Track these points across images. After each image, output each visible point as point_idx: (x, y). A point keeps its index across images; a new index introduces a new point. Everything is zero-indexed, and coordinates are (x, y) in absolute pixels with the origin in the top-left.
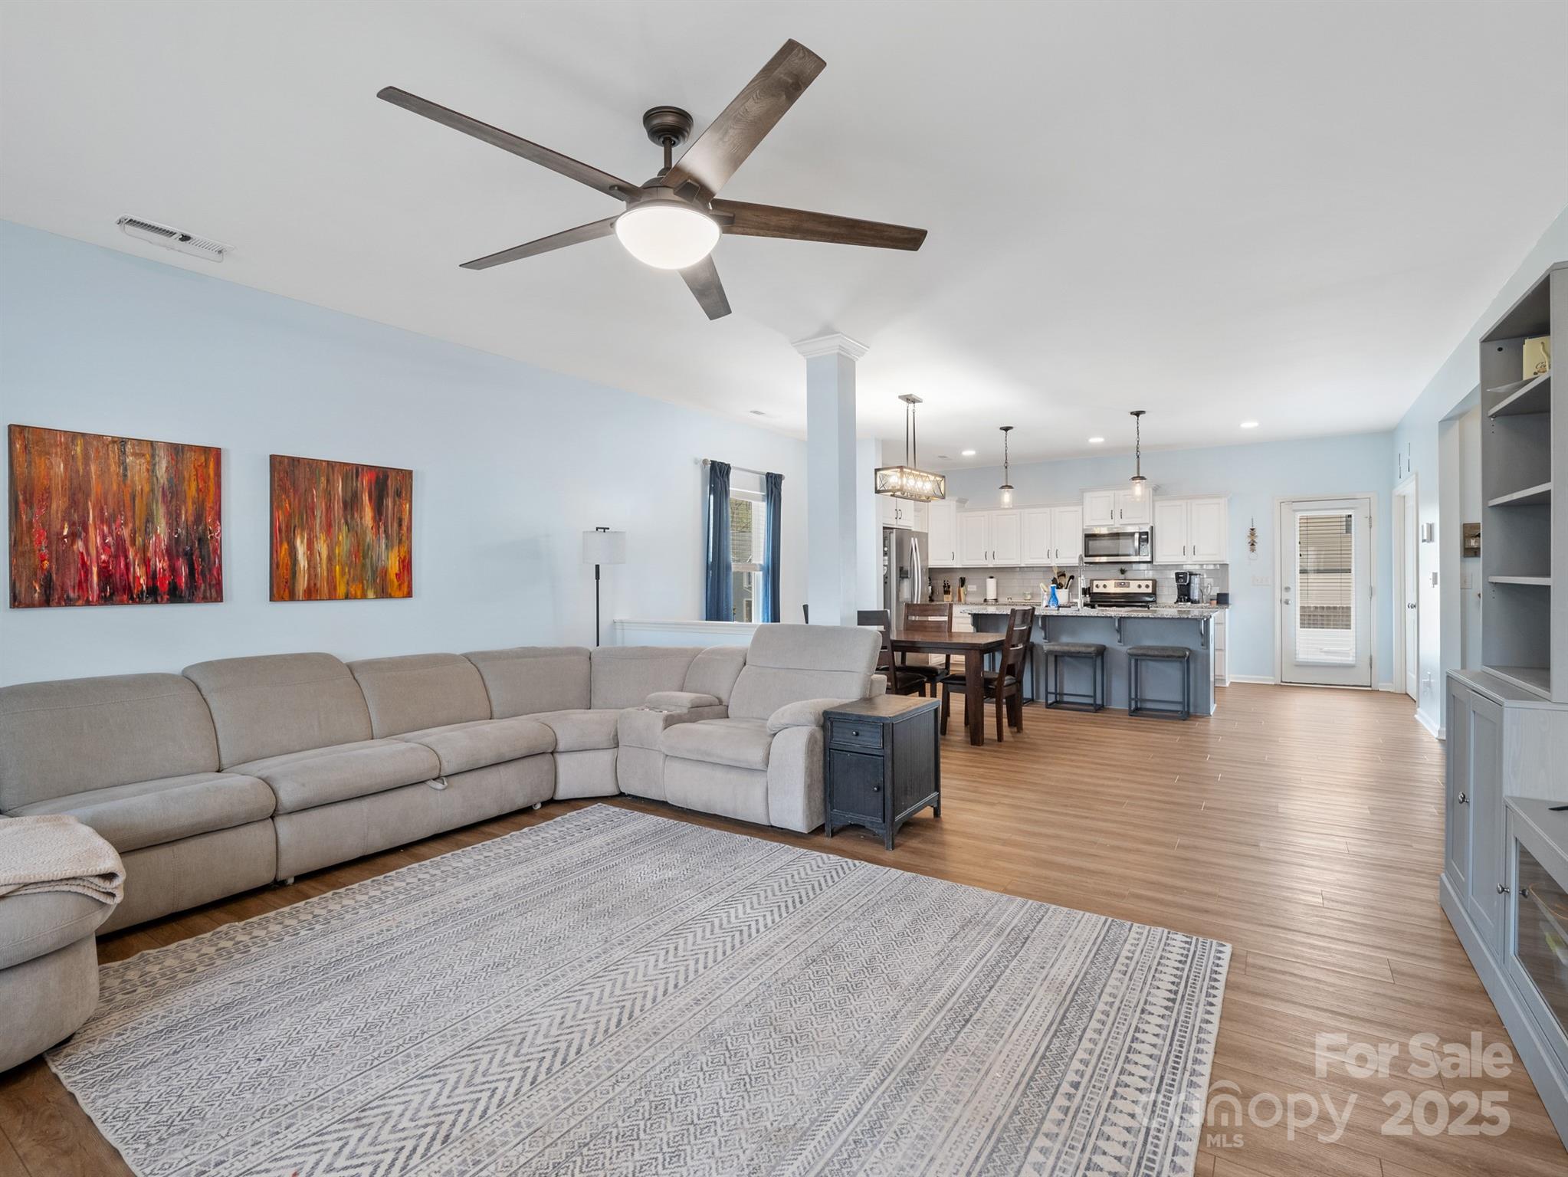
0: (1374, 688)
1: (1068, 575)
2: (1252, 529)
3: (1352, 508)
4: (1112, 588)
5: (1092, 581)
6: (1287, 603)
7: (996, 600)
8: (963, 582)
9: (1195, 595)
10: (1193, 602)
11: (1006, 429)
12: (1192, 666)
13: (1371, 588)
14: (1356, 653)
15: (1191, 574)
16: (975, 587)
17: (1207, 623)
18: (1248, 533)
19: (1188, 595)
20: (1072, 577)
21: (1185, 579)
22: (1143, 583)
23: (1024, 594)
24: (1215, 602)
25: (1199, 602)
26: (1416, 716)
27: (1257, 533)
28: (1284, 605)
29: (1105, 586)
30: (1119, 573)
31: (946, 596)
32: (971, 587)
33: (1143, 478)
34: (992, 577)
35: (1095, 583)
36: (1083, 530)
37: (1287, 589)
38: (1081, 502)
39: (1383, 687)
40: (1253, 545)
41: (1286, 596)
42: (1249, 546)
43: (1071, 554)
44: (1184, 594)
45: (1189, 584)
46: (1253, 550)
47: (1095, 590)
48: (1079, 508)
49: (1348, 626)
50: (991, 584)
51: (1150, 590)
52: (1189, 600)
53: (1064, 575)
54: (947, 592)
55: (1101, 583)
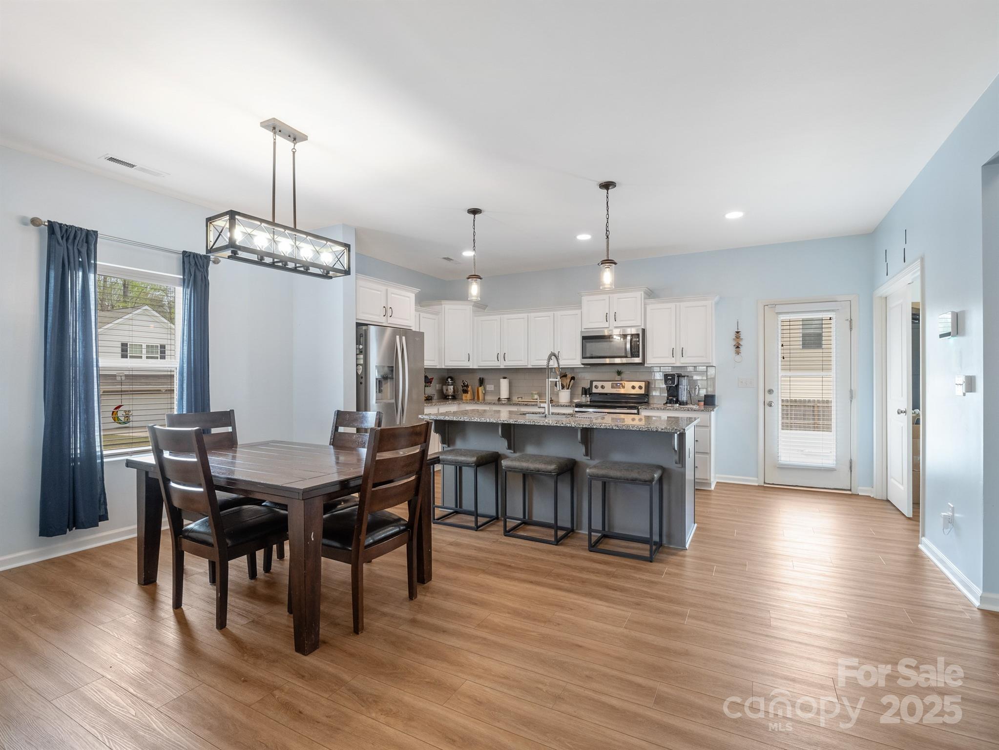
0: (854, 491)
1: (569, 376)
2: (738, 332)
3: (833, 311)
4: (608, 389)
5: (591, 382)
6: (770, 405)
7: (509, 399)
8: (482, 382)
9: (683, 397)
10: (682, 403)
11: (475, 212)
12: (665, 487)
13: (851, 391)
14: (836, 456)
15: (679, 376)
16: (493, 386)
17: (682, 436)
18: (733, 336)
19: (677, 396)
20: (573, 378)
21: (673, 380)
22: (637, 384)
23: (532, 394)
24: (702, 403)
25: (687, 404)
26: (920, 546)
27: (742, 336)
28: (767, 408)
29: (603, 387)
30: (616, 374)
31: (464, 395)
32: (490, 387)
33: (612, 262)
34: (505, 378)
35: (594, 384)
36: (581, 332)
37: (771, 391)
38: (578, 305)
39: (862, 491)
40: (738, 347)
41: (769, 398)
42: (734, 349)
43: (572, 358)
44: (673, 397)
45: (677, 386)
46: (738, 353)
47: (594, 390)
48: (578, 312)
49: (828, 428)
50: (504, 384)
51: (642, 392)
52: (677, 401)
53: (565, 376)
54: (466, 392)
55: (599, 384)
